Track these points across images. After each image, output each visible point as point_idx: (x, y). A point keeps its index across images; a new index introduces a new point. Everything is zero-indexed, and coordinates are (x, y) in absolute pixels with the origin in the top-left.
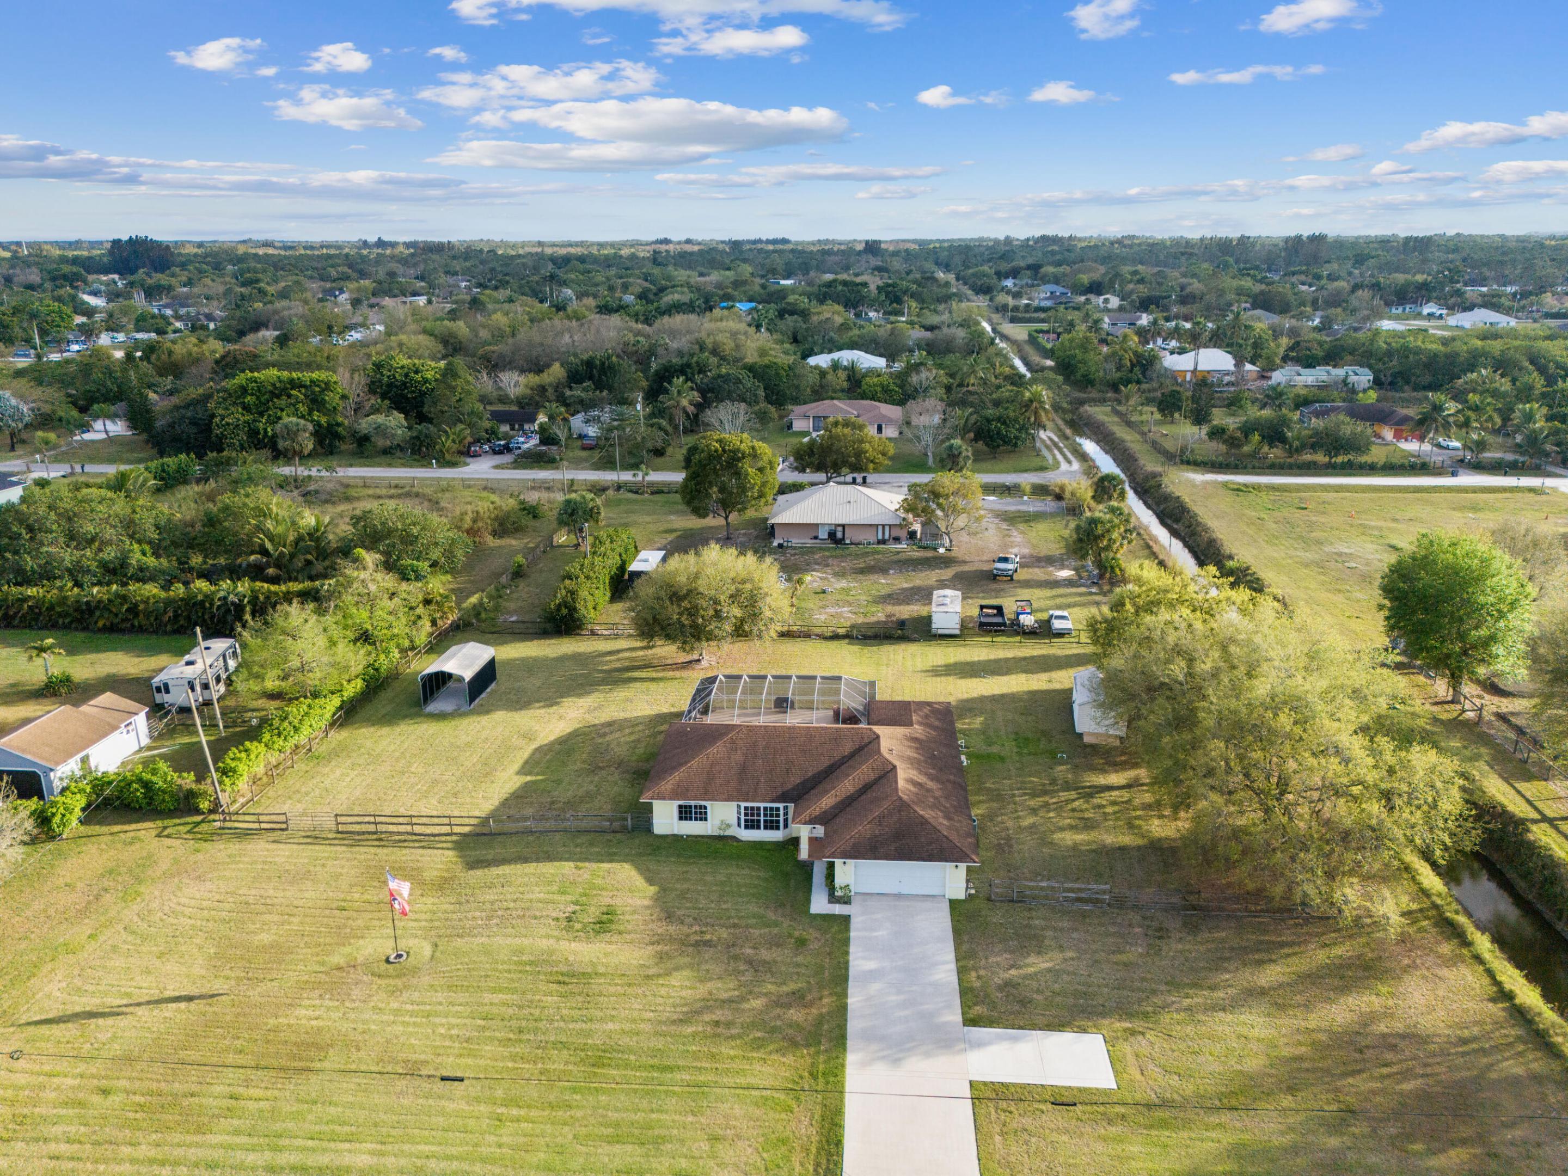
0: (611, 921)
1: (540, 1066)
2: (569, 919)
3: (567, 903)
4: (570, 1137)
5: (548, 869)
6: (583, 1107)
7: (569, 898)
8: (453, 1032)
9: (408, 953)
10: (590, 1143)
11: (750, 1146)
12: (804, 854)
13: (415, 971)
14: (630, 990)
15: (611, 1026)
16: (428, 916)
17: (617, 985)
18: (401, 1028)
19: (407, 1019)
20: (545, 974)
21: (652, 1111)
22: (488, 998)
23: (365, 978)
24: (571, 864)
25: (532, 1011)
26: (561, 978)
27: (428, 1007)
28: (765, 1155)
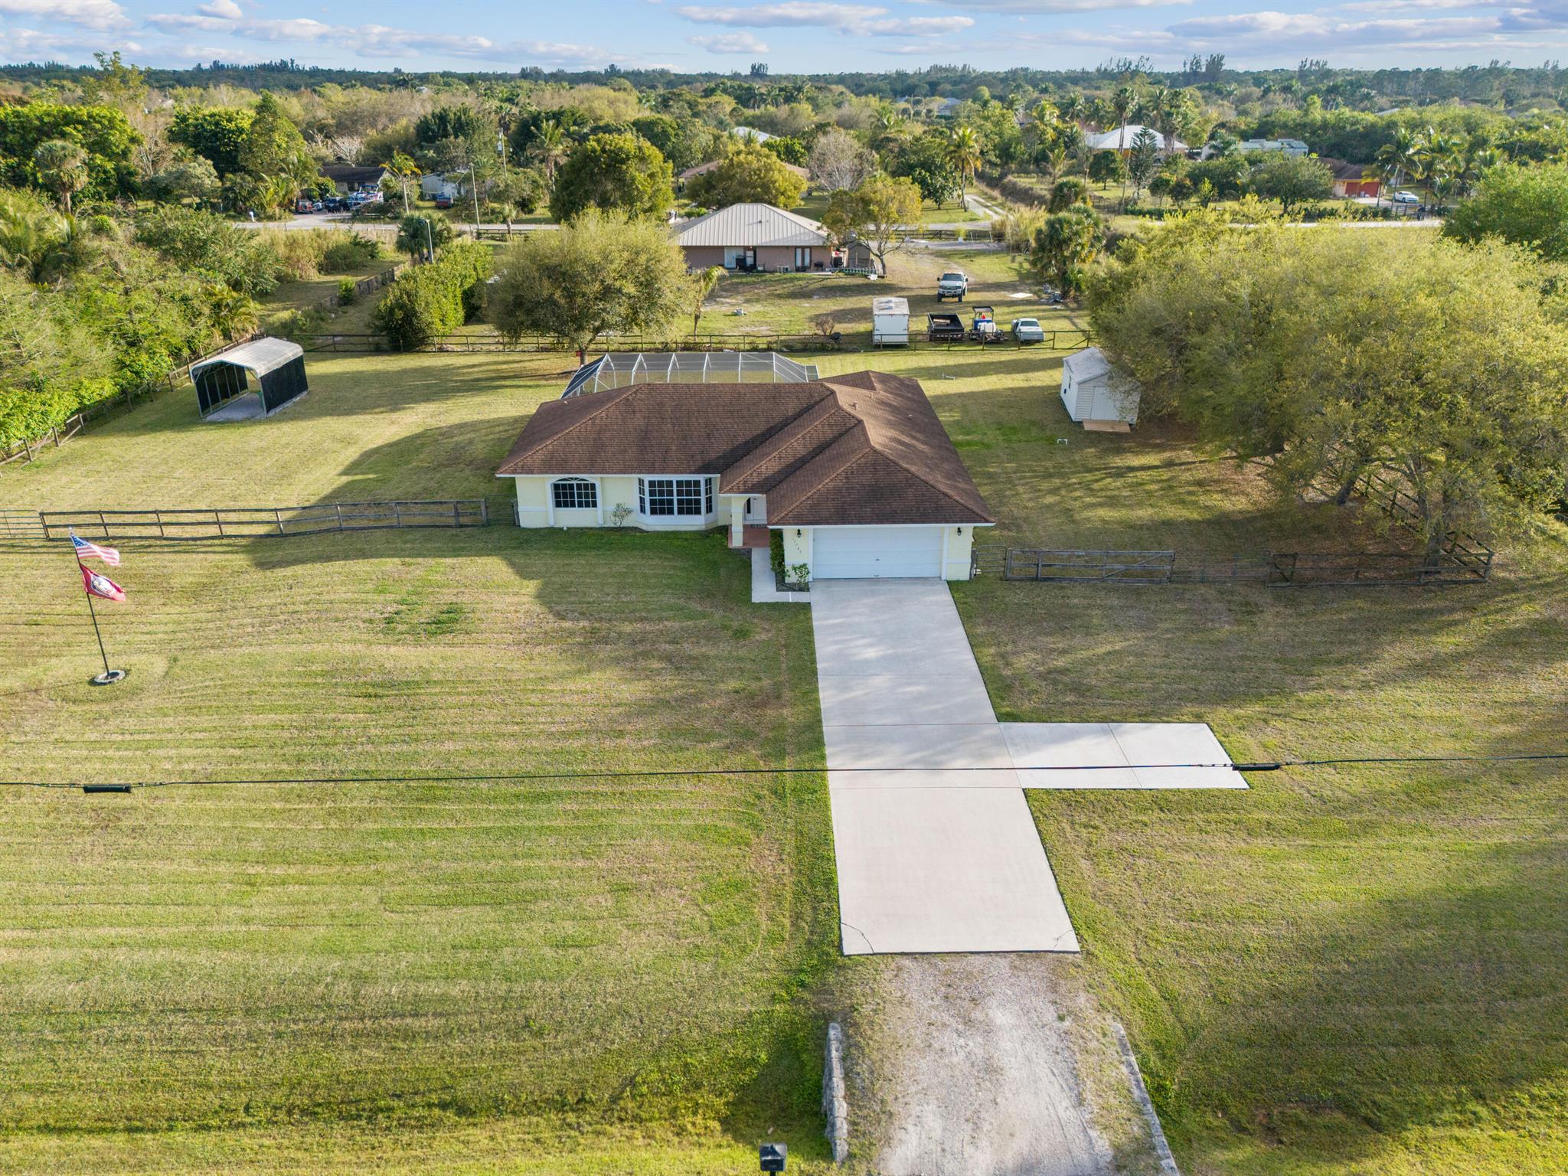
0: (455, 621)
1: (329, 804)
2: (389, 621)
3: (386, 603)
4: (374, 900)
5: (361, 567)
6: (399, 857)
7: (390, 597)
8: (185, 766)
9: (127, 672)
10: (407, 908)
11: (681, 896)
12: (737, 541)
13: (136, 692)
14: (479, 700)
15: (450, 746)
16: (171, 627)
17: (462, 693)
18: (98, 766)
19: (110, 753)
20: (347, 686)
21: (516, 856)
22: (248, 719)
23: (51, 704)
24: (396, 560)
25: (322, 733)
26: (371, 690)
27: (148, 737)
28: (708, 908)
